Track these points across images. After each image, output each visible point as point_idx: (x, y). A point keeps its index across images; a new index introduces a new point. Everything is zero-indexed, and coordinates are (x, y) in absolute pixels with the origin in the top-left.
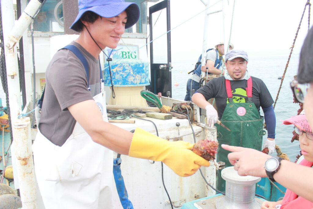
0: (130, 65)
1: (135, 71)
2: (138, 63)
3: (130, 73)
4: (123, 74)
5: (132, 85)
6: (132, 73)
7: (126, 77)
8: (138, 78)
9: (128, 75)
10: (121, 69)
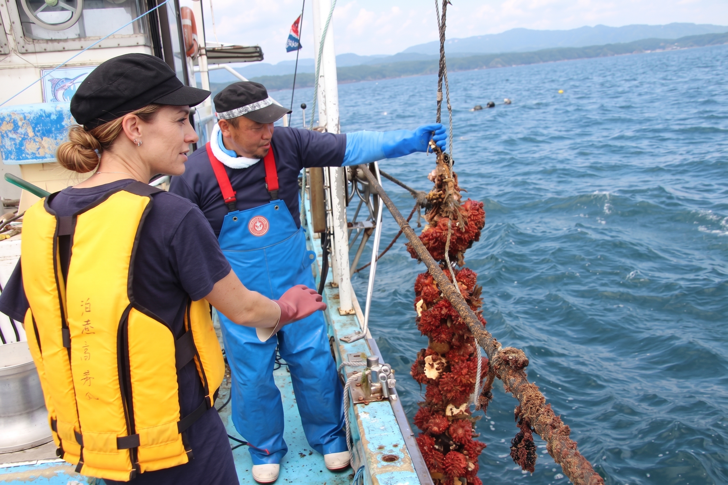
0: (25, 118)
1: (39, 131)
2: (45, 112)
3: (26, 134)
4: (14, 136)
5: (35, 161)
6: (31, 134)
7: (21, 144)
8: (46, 146)
9: (24, 139)
10: (10, 127)
